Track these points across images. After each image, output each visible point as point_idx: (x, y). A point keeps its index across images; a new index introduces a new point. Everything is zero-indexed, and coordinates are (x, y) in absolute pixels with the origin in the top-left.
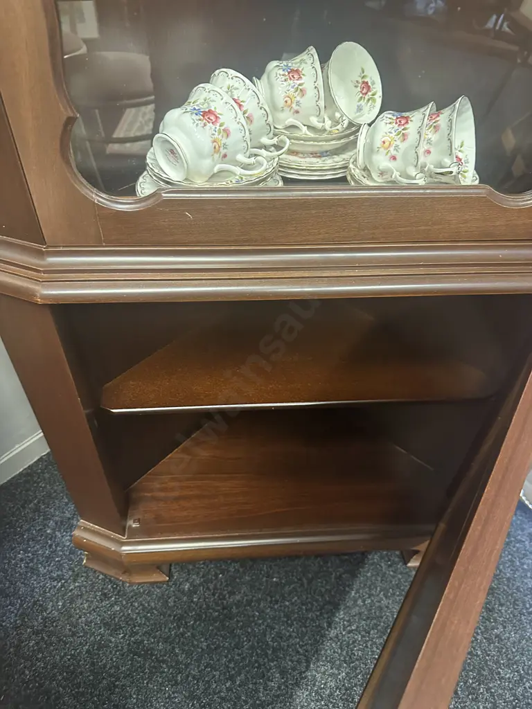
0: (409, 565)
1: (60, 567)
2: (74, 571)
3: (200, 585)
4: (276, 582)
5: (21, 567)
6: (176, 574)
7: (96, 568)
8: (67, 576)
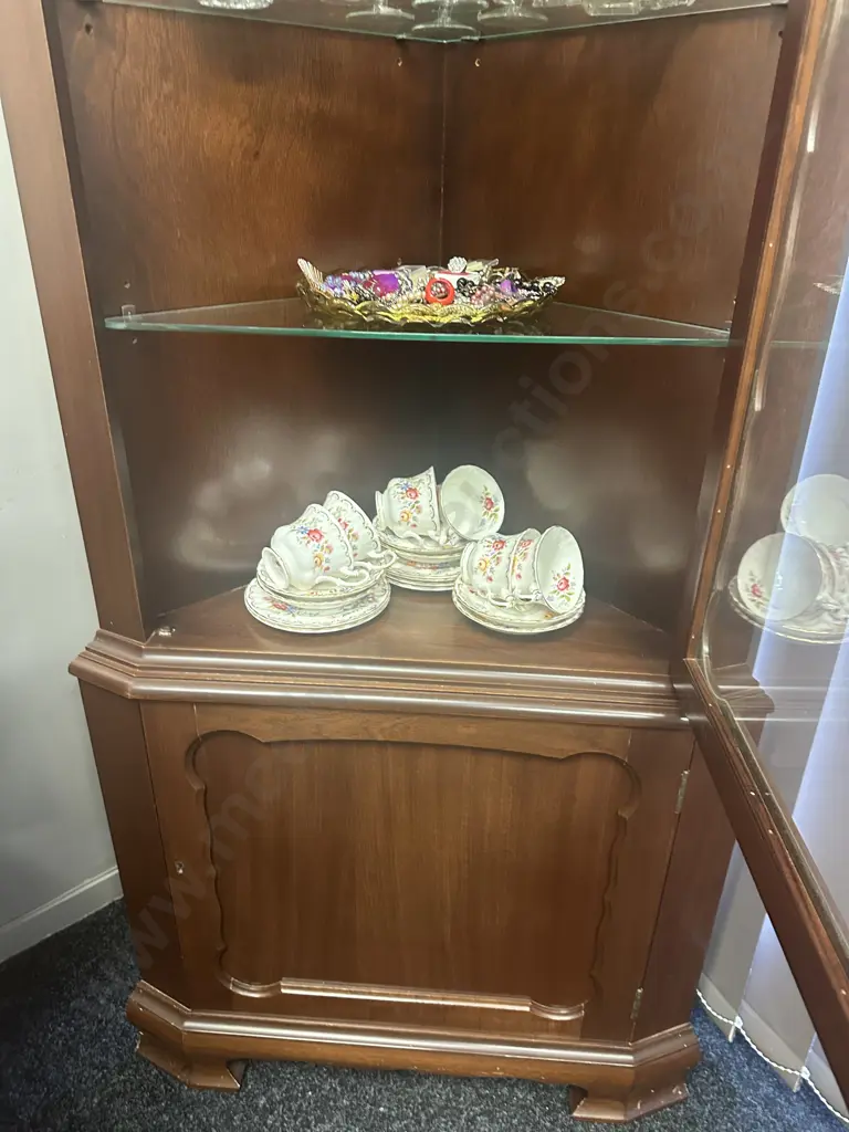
0: (575, 1114)
1: (105, 1050)
2: (122, 1059)
3: (281, 1102)
4: (384, 1114)
5: (57, 1043)
6: (252, 1083)
7: (150, 1057)
8: (112, 1065)
